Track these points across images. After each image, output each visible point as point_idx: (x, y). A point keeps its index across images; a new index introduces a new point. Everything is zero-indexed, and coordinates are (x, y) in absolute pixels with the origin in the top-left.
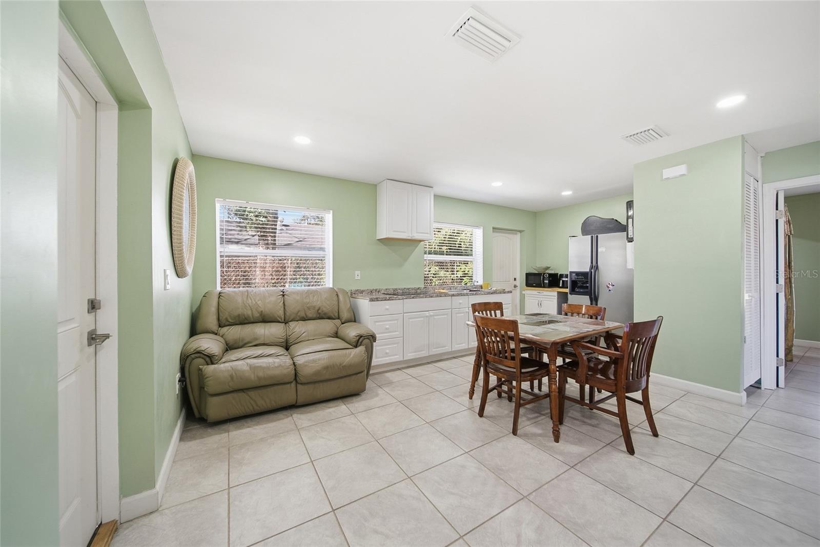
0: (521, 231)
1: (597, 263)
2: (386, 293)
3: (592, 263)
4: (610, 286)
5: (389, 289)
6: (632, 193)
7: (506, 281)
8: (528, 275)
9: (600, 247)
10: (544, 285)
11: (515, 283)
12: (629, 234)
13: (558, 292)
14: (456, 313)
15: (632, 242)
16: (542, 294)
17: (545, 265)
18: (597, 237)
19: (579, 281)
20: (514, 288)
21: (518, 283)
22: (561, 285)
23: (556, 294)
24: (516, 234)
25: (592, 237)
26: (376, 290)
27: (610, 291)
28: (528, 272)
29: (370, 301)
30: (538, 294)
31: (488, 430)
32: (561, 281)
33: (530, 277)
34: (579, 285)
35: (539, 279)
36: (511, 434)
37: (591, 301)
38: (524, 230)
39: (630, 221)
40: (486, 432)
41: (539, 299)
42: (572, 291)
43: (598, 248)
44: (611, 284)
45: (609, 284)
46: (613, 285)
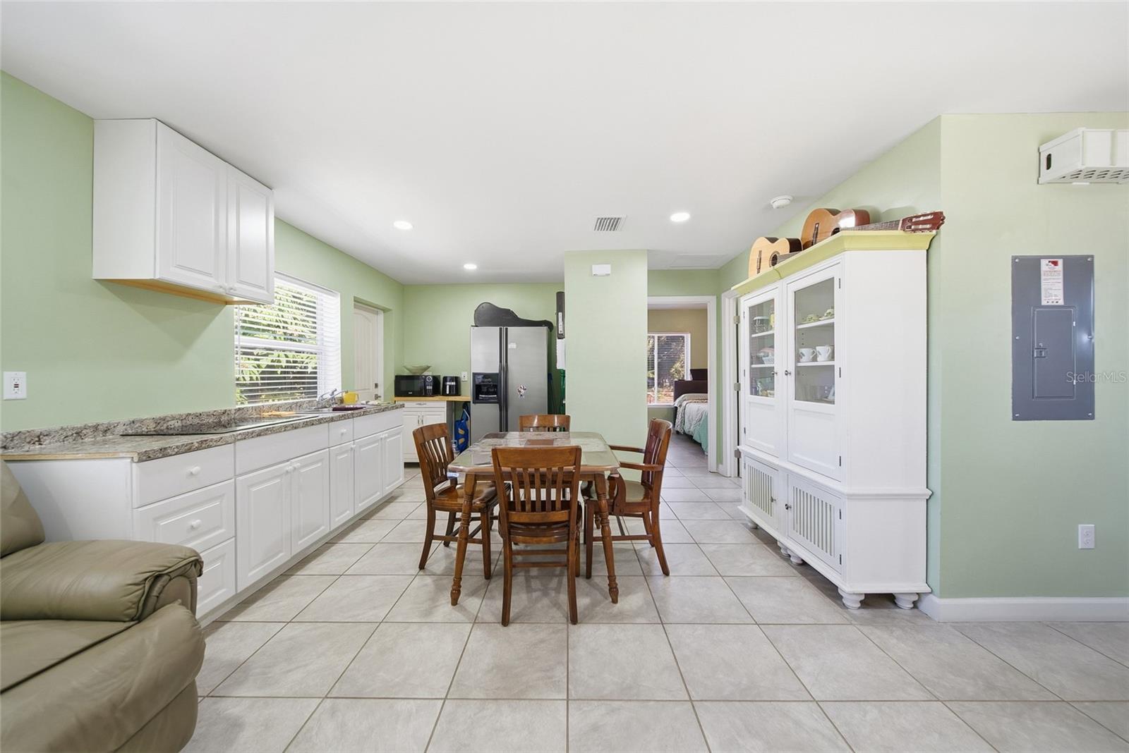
0: (385, 310)
1: (506, 362)
2: (130, 432)
3: (501, 362)
4: (522, 390)
5: (142, 421)
6: (563, 283)
7: (365, 389)
8: (399, 379)
9: (511, 342)
10: (426, 393)
11: (376, 391)
12: (560, 330)
13: (447, 401)
14: (337, 455)
15: (562, 338)
16: (425, 406)
17: (423, 364)
18: (507, 329)
19: (485, 385)
21: (380, 391)
22: (448, 393)
23: (445, 404)
24: (377, 313)
25: (501, 329)
26: (96, 428)
27: (521, 396)
28: (397, 375)
29: (140, 461)
30: (418, 406)
31: (542, 641)
32: (448, 387)
33: (403, 382)
34: (485, 389)
35: (418, 385)
36: (570, 625)
37: (501, 410)
38: (390, 310)
39: (560, 314)
40: (542, 645)
41: (419, 414)
42: (477, 399)
43: (508, 343)
44: (523, 388)
45: (521, 388)
46: (525, 390)
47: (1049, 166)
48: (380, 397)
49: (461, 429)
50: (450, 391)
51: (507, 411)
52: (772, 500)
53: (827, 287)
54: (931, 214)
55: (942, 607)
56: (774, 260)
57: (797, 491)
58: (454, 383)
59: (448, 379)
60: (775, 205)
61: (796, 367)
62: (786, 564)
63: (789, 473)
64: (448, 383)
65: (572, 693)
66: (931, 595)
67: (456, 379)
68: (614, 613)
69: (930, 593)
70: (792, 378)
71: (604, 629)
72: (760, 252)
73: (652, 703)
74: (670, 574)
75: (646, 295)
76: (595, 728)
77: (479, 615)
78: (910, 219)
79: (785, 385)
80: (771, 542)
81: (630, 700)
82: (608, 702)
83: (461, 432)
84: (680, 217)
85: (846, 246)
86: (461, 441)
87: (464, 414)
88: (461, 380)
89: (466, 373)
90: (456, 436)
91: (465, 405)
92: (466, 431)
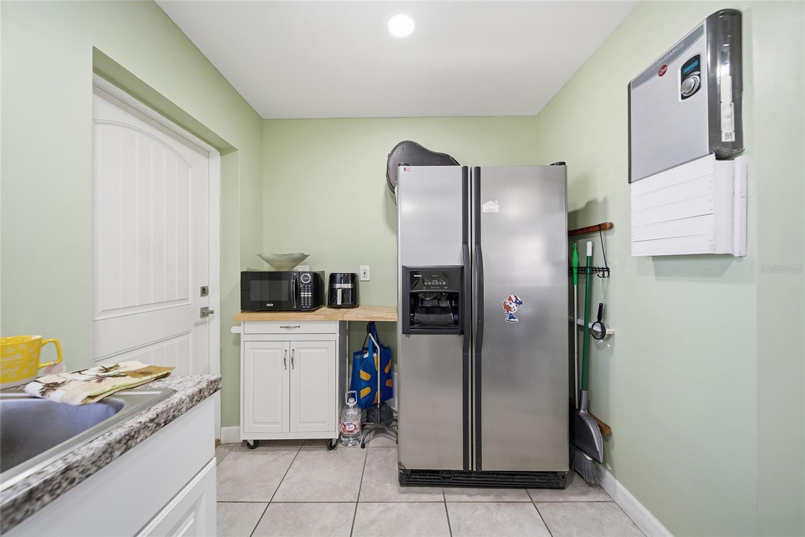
0: (222, 150)
1: (478, 242)
3: (465, 242)
8: (248, 278)
9: (486, 201)
10: (299, 305)
11: (204, 302)
13: (342, 323)
17: (295, 250)
18: (479, 170)
19: (430, 293)
20: (200, 319)
21: (213, 301)
22: (339, 302)
23: (335, 328)
24: (208, 154)
25: (463, 170)
27: (511, 317)
28: (245, 270)
30: (283, 331)
32: (339, 293)
33: (255, 284)
34: (429, 302)
35: (285, 290)
37: (465, 350)
38: (232, 149)
41: (286, 346)
43: (481, 203)
44: (514, 299)
45: (510, 299)
46: (521, 303)
48: (212, 312)
49: (365, 370)
50: (343, 301)
51: (479, 351)
58: (349, 286)
59: (338, 277)
64: (338, 286)
67: (354, 278)
83: (364, 376)
86: (365, 392)
87: (369, 340)
88: (361, 278)
89: (367, 268)
90: (356, 384)
91: (371, 326)
92: (373, 373)
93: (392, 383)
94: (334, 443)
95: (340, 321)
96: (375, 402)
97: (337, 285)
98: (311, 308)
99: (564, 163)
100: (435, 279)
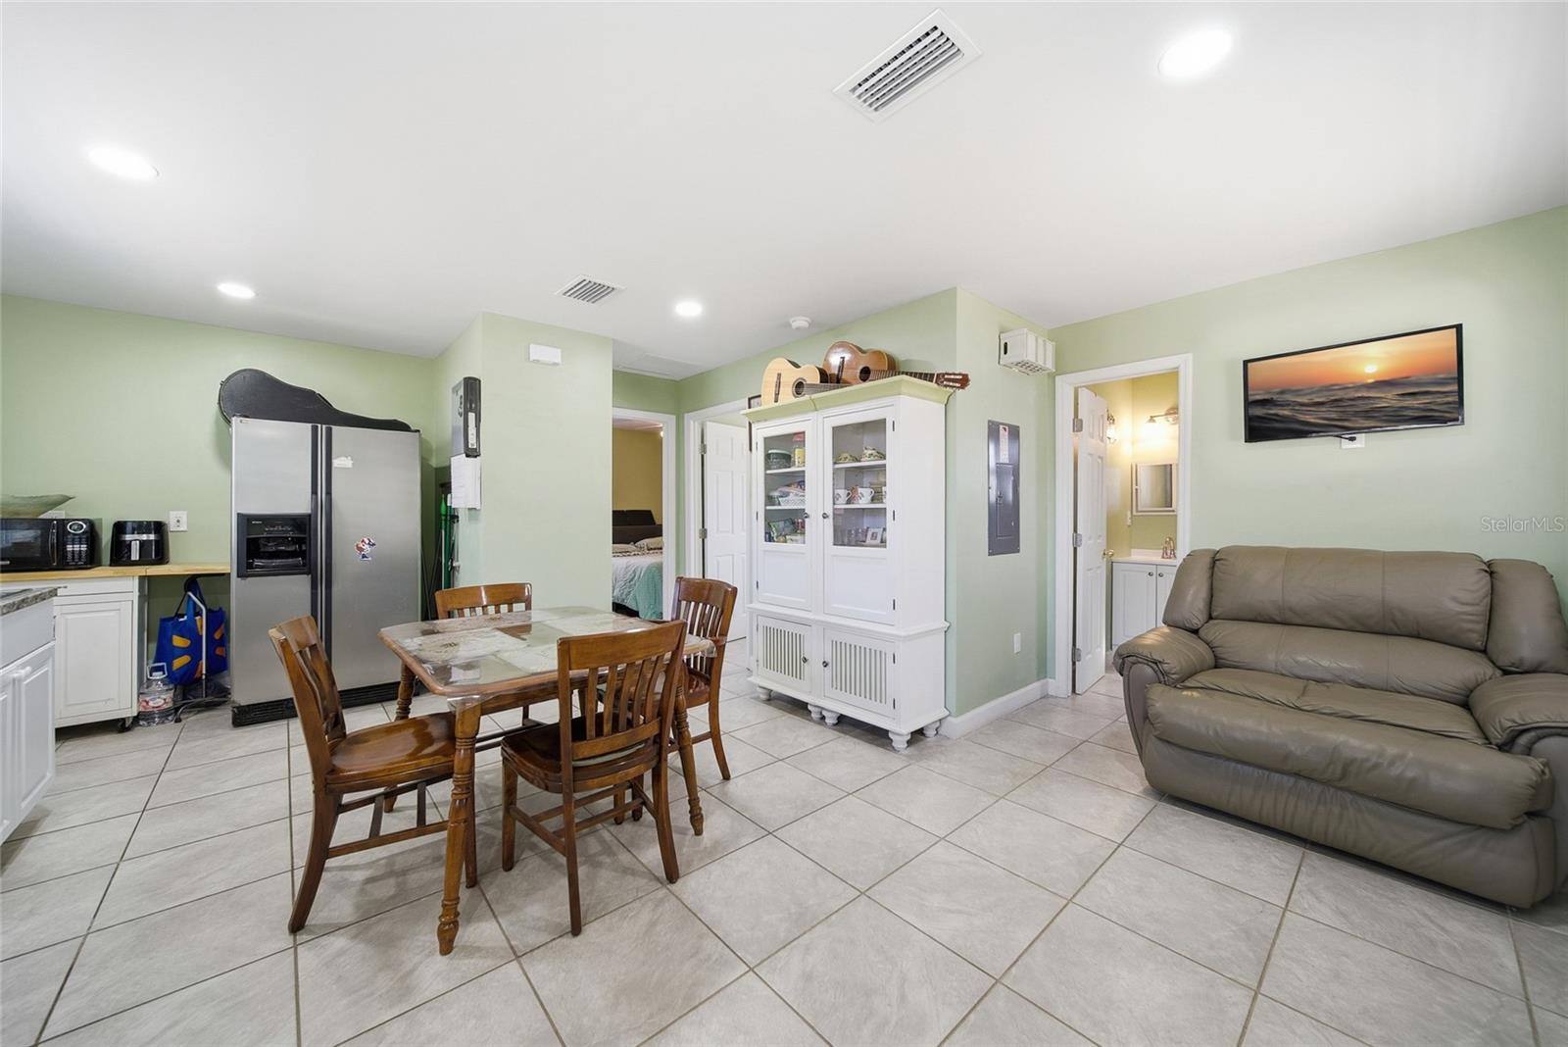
1: (329, 492)
3: (314, 491)
4: (366, 547)
9: (339, 455)
12: (469, 440)
13: (142, 578)
15: (476, 457)
18: (330, 432)
19: (270, 539)
22: (134, 558)
23: (133, 585)
25: (315, 429)
27: (364, 556)
31: (653, 924)
32: (133, 545)
34: (270, 547)
36: (669, 886)
37: (313, 588)
39: (472, 416)
40: (658, 928)
42: (246, 569)
43: (333, 457)
44: (367, 542)
45: (363, 541)
46: (374, 545)
47: (1006, 353)
49: (181, 636)
50: (140, 555)
51: (329, 589)
52: (805, 660)
53: (878, 426)
54: (960, 374)
55: (958, 725)
56: (799, 387)
57: (834, 644)
58: (152, 537)
59: (129, 528)
60: (795, 325)
61: (834, 509)
62: (823, 727)
63: (826, 626)
64: (130, 537)
65: (748, 959)
66: (949, 718)
67: (159, 528)
68: (708, 846)
69: (949, 715)
70: (830, 522)
71: (715, 869)
72: (779, 375)
73: (833, 917)
74: (732, 777)
75: (611, 405)
76: (808, 977)
77: (513, 943)
78: (944, 375)
79: (819, 529)
80: (799, 707)
81: (813, 927)
82: (795, 943)
83: (179, 641)
84: (689, 309)
85: (903, 389)
86: (179, 663)
87: (188, 602)
88: (172, 526)
89: (183, 516)
90: (164, 653)
91: (192, 582)
92: (196, 639)
93: (227, 652)
94: (128, 724)
95: (140, 577)
96: (197, 675)
97: (127, 536)
98: (85, 563)
99: (418, 431)
100: (278, 525)
